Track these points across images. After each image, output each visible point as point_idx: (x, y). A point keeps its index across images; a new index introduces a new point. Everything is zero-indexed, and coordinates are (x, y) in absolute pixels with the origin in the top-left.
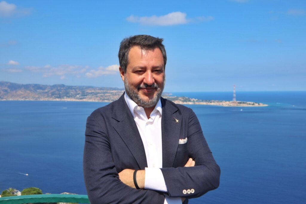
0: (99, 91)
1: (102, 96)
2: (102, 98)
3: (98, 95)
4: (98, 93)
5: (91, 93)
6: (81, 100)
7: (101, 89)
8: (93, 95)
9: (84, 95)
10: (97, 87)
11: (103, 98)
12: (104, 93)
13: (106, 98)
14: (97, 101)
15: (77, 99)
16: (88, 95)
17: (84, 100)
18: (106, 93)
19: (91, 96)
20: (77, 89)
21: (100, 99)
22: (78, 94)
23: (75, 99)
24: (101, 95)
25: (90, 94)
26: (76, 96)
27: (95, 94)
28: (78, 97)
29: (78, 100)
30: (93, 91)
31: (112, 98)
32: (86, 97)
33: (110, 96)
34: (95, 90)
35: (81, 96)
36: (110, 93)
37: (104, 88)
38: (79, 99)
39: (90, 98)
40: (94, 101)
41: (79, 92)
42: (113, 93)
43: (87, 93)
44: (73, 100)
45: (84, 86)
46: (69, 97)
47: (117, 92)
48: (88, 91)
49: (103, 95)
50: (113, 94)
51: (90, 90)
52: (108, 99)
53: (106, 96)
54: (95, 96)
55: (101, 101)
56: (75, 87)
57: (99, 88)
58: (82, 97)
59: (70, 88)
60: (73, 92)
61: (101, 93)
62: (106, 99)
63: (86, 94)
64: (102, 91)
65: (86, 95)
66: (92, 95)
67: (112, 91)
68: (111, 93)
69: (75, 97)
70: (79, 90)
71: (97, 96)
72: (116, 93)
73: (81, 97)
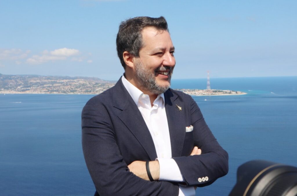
0: (46, 81)
1: (49, 87)
2: (50, 90)
3: (45, 86)
4: (45, 83)
5: (36, 84)
6: (23, 93)
7: (48, 78)
8: (39, 86)
9: (27, 86)
10: (43, 76)
11: (52, 89)
12: (53, 83)
13: (55, 89)
14: (43, 93)
15: (18, 91)
16: (32, 86)
17: (28, 92)
18: (56, 83)
19: (36, 87)
20: (18, 78)
21: (47, 90)
22: (20, 85)
23: (16, 91)
24: (48, 85)
25: (34, 84)
26: (17, 87)
27: (41, 85)
28: (19, 89)
29: (19, 93)
30: (38, 81)
31: (63, 89)
32: (29, 88)
33: (59, 86)
34: (41, 80)
35: (23, 87)
36: (59, 83)
37: (52, 77)
38: (20, 91)
39: (35, 90)
40: (40, 93)
41: (20, 82)
42: (63, 82)
43: (31, 83)
44: (13, 92)
45: (26, 75)
46: (7, 89)
47: (69, 82)
48: (32, 81)
49: (51, 85)
50: (64, 84)
51: (35, 80)
52: (57, 91)
53: (54, 87)
54: (41, 87)
55: (48, 93)
56: (15, 76)
57: (46, 77)
58: (25, 89)
59: (9, 77)
60: (13, 82)
61: (49, 84)
62: (55, 91)
63: (29, 85)
64: (50, 81)
65: (30, 87)
66: (37, 85)
67: (62, 81)
68: (62, 83)
69: (15, 89)
70: (20, 80)
71: (43, 88)
72: (67, 83)
73: (23, 89)
